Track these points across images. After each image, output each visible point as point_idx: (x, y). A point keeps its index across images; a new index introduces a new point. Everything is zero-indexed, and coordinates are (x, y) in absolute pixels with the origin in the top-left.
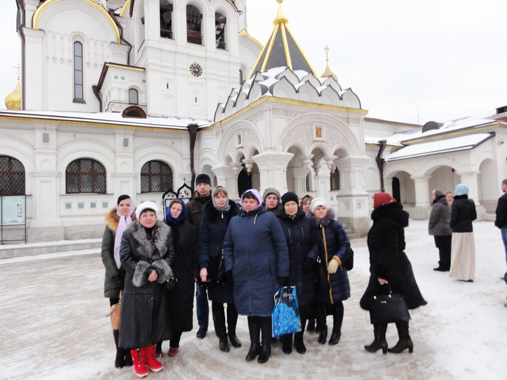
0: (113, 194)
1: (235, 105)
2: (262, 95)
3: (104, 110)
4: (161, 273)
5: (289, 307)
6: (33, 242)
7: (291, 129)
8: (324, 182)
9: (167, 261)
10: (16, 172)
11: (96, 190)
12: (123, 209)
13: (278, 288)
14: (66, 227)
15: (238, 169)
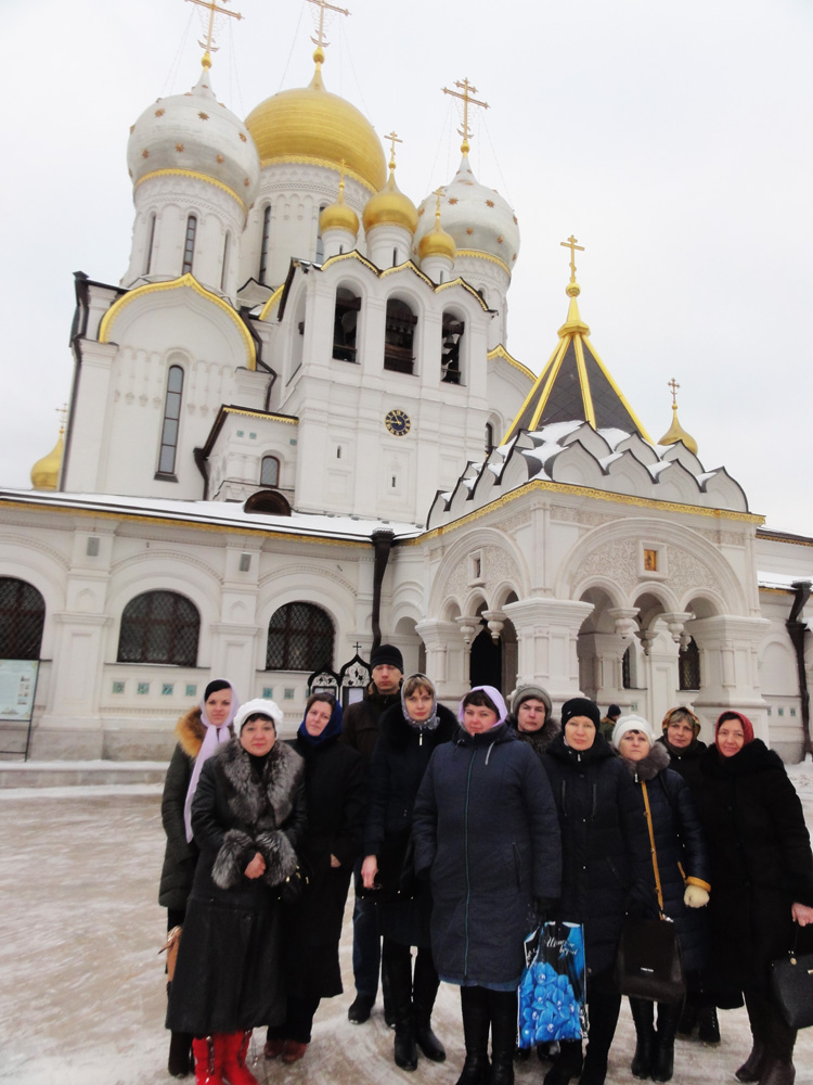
0: (209, 668)
1: (471, 496)
2: (530, 477)
3: (211, 495)
4: (274, 860)
5: (559, 974)
6: (39, 759)
7: (590, 550)
8: (665, 670)
9: (287, 835)
10: (29, 611)
11: (177, 658)
12: (215, 711)
13: (534, 922)
14: (109, 732)
15: (473, 629)
